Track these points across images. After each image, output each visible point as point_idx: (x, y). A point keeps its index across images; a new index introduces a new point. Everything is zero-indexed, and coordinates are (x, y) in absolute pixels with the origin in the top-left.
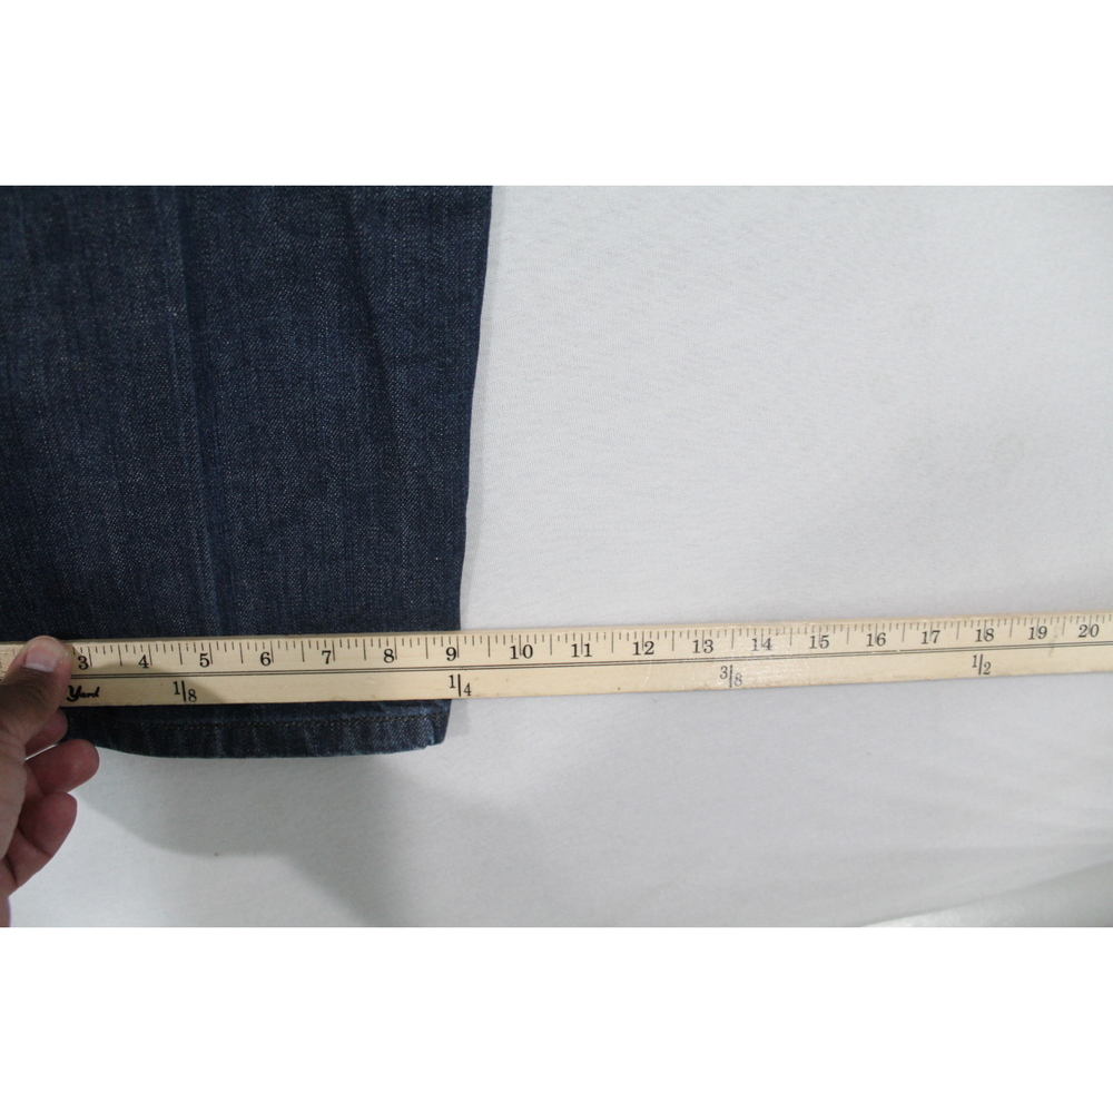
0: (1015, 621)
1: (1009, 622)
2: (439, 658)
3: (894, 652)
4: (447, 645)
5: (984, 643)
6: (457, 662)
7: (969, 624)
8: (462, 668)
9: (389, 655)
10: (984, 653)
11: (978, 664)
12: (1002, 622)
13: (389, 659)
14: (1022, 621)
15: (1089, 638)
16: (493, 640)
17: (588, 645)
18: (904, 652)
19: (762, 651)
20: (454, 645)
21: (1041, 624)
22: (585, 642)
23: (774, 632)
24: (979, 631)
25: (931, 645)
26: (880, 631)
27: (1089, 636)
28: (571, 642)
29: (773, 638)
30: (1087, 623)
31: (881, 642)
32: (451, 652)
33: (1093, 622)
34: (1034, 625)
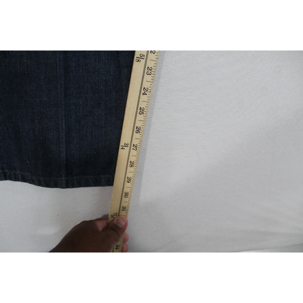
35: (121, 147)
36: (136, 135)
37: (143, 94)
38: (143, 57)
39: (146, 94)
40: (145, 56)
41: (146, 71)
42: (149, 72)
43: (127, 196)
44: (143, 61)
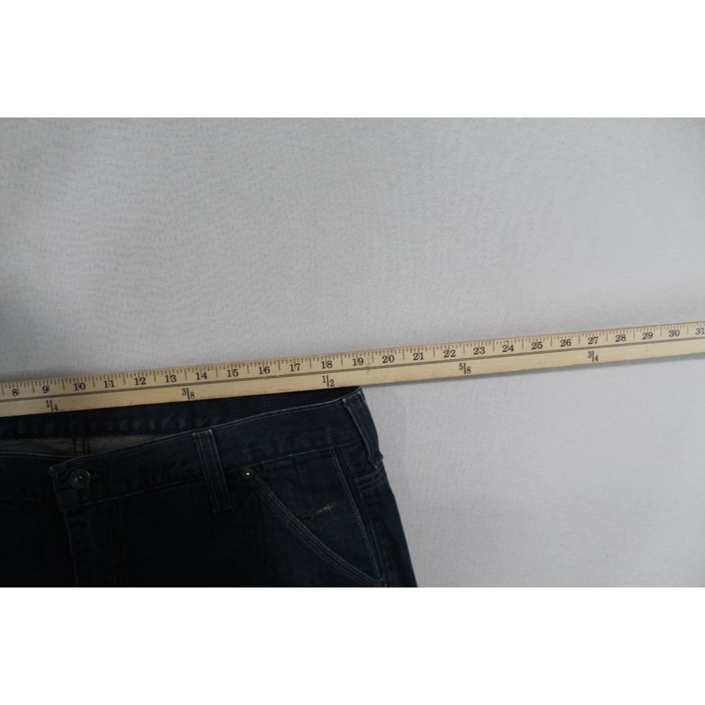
0: (343, 356)
1: (339, 356)
2: (40, 392)
3: (275, 377)
4: (43, 385)
5: (327, 369)
6: (49, 394)
7: (316, 359)
8: (52, 396)
9: (15, 392)
10: (329, 374)
11: (326, 381)
12: (336, 357)
13: (15, 394)
14: (347, 356)
15: (389, 363)
16: (64, 381)
17: (112, 381)
18: (281, 376)
19: (203, 380)
20: (46, 385)
21: (359, 357)
22: (111, 379)
23: (207, 369)
24: (323, 362)
25: (296, 372)
26: (265, 365)
27: (389, 362)
28: (103, 380)
29: (207, 372)
30: (386, 354)
31: (267, 371)
32: (45, 388)
33: (390, 354)
34: (355, 357)
35: (595, 361)
36: (574, 344)
37: (512, 350)
38: (463, 365)
39: (512, 346)
40: (461, 362)
41: (480, 355)
42: (480, 350)
43: (677, 332)
44: (468, 363)
